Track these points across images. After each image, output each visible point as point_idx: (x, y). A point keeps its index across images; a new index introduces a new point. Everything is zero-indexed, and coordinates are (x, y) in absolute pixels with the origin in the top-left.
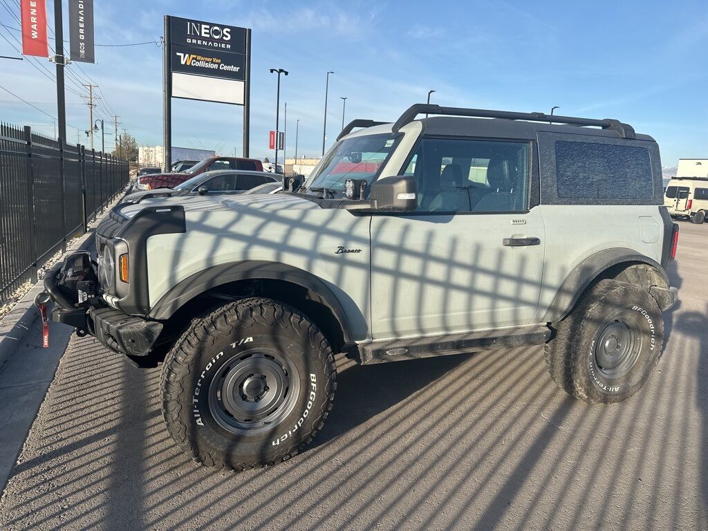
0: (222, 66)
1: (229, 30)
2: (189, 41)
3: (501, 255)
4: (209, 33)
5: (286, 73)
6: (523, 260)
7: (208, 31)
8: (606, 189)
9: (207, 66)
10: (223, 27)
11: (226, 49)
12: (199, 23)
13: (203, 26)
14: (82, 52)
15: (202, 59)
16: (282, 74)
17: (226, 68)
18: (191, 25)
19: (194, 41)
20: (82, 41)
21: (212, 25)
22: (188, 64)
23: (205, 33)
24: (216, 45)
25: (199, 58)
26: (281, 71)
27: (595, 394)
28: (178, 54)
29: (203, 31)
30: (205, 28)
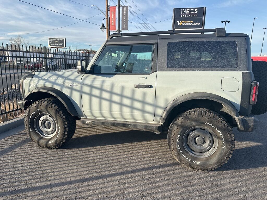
0: (193, 24)
1: (197, 9)
2: (181, 16)
3: (133, 92)
4: (189, 12)
5: (229, 22)
6: (144, 94)
7: (189, 11)
8: (200, 63)
9: (188, 24)
10: (194, 9)
11: (195, 17)
12: (185, 9)
13: (187, 10)
14: (125, 27)
15: (186, 22)
16: (227, 22)
17: (195, 24)
18: (183, 10)
19: (183, 16)
20: (125, 24)
21: (190, 9)
22: (181, 25)
23: (188, 12)
24: (191, 16)
25: (185, 22)
26: (226, 21)
27: (183, 161)
28: (177, 22)
29: (187, 11)
30: (188, 10)
